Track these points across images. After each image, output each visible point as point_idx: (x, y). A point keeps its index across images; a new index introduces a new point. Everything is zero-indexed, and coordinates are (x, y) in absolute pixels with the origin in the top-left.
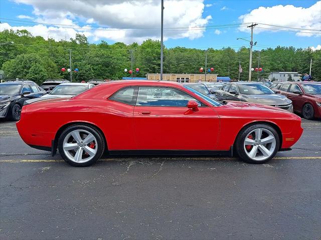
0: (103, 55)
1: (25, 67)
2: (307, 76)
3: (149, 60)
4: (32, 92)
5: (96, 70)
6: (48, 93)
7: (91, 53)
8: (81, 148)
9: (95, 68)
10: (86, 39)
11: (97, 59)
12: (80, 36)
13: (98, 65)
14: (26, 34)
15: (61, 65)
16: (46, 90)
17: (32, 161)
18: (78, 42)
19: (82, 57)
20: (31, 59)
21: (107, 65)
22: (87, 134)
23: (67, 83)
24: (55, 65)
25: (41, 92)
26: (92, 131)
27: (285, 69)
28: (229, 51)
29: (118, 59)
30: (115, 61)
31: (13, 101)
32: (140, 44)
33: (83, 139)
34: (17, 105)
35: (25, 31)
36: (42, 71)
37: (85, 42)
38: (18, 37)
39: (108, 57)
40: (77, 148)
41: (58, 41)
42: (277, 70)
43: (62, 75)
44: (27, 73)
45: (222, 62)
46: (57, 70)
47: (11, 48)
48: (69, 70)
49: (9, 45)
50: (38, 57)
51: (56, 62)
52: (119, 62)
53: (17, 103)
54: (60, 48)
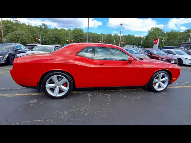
0: (55, 34)
1: (17, 38)
2: (140, 46)
3: (76, 37)
4: (21, 49)
5: (52, 40)
6: (30, 50)
7: (50, 33)
8: (58, 87)
9: (52, 39)
10: (47, 26)
11: (52, 35)
12: (44, 24)
13: (53, 38)
14: (17, 22)
15: (35, 38)
16: (29, 48)
17: (23, 95)
18: (43, 27)
19: (45, 34)
20: (20, 34)
21: (57, 38)
22: (62, 78)
23: (40, 45)
24: (32, 37)
25: (26, 49)
26: (66, 76)
27: (131, 44)
28: (110, 35)
29: (62, 36)
30: (61, 37)
31: (10, 54)
32: (72, 30)
33: (59, 81)
34: (12, 56)
35: (17, 20)
36: (25, 39)
37: (47, 27)
38: (13, 23)
39: (58, 35)
40: (55, 87)
41: (33, 26)
42: (128, 44)
43: (35, 42)
44: (18, 40)
45: (107, 40)
46: (33, 40)
47: (9, 28)
48: (39, 40)
49: (9, 27)
50: (23, 33)
51: (32, 36)
52: (63, 37)
53: (12, 55)
54: (34, 30)
